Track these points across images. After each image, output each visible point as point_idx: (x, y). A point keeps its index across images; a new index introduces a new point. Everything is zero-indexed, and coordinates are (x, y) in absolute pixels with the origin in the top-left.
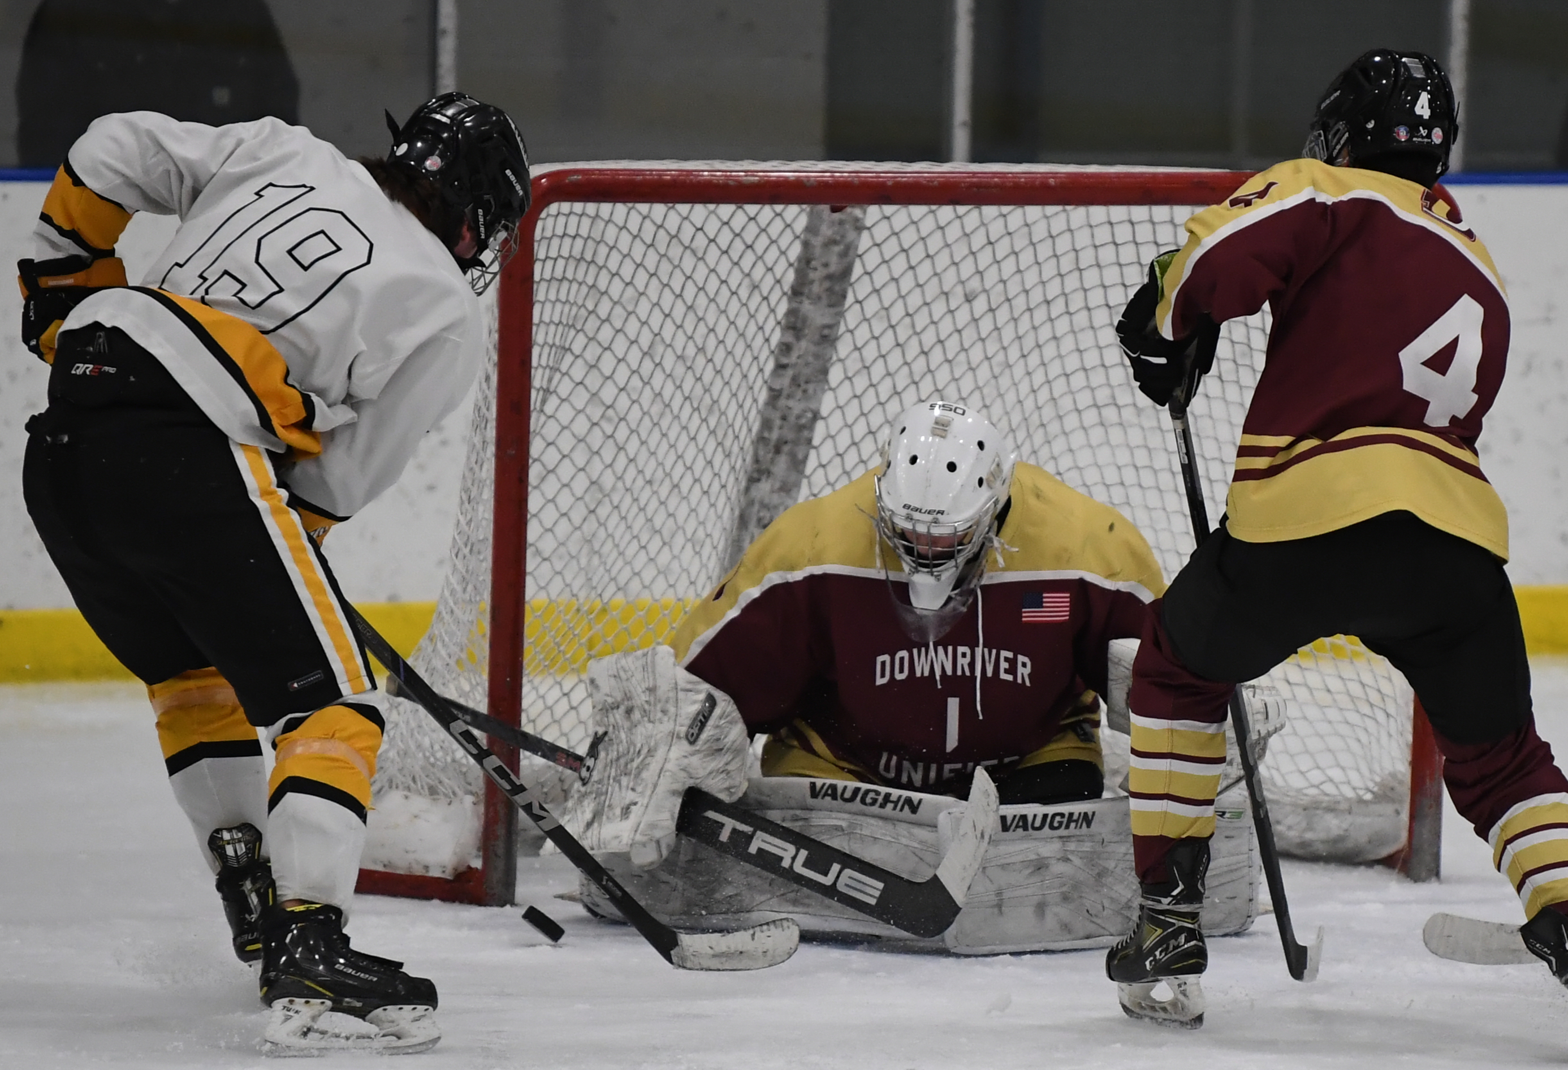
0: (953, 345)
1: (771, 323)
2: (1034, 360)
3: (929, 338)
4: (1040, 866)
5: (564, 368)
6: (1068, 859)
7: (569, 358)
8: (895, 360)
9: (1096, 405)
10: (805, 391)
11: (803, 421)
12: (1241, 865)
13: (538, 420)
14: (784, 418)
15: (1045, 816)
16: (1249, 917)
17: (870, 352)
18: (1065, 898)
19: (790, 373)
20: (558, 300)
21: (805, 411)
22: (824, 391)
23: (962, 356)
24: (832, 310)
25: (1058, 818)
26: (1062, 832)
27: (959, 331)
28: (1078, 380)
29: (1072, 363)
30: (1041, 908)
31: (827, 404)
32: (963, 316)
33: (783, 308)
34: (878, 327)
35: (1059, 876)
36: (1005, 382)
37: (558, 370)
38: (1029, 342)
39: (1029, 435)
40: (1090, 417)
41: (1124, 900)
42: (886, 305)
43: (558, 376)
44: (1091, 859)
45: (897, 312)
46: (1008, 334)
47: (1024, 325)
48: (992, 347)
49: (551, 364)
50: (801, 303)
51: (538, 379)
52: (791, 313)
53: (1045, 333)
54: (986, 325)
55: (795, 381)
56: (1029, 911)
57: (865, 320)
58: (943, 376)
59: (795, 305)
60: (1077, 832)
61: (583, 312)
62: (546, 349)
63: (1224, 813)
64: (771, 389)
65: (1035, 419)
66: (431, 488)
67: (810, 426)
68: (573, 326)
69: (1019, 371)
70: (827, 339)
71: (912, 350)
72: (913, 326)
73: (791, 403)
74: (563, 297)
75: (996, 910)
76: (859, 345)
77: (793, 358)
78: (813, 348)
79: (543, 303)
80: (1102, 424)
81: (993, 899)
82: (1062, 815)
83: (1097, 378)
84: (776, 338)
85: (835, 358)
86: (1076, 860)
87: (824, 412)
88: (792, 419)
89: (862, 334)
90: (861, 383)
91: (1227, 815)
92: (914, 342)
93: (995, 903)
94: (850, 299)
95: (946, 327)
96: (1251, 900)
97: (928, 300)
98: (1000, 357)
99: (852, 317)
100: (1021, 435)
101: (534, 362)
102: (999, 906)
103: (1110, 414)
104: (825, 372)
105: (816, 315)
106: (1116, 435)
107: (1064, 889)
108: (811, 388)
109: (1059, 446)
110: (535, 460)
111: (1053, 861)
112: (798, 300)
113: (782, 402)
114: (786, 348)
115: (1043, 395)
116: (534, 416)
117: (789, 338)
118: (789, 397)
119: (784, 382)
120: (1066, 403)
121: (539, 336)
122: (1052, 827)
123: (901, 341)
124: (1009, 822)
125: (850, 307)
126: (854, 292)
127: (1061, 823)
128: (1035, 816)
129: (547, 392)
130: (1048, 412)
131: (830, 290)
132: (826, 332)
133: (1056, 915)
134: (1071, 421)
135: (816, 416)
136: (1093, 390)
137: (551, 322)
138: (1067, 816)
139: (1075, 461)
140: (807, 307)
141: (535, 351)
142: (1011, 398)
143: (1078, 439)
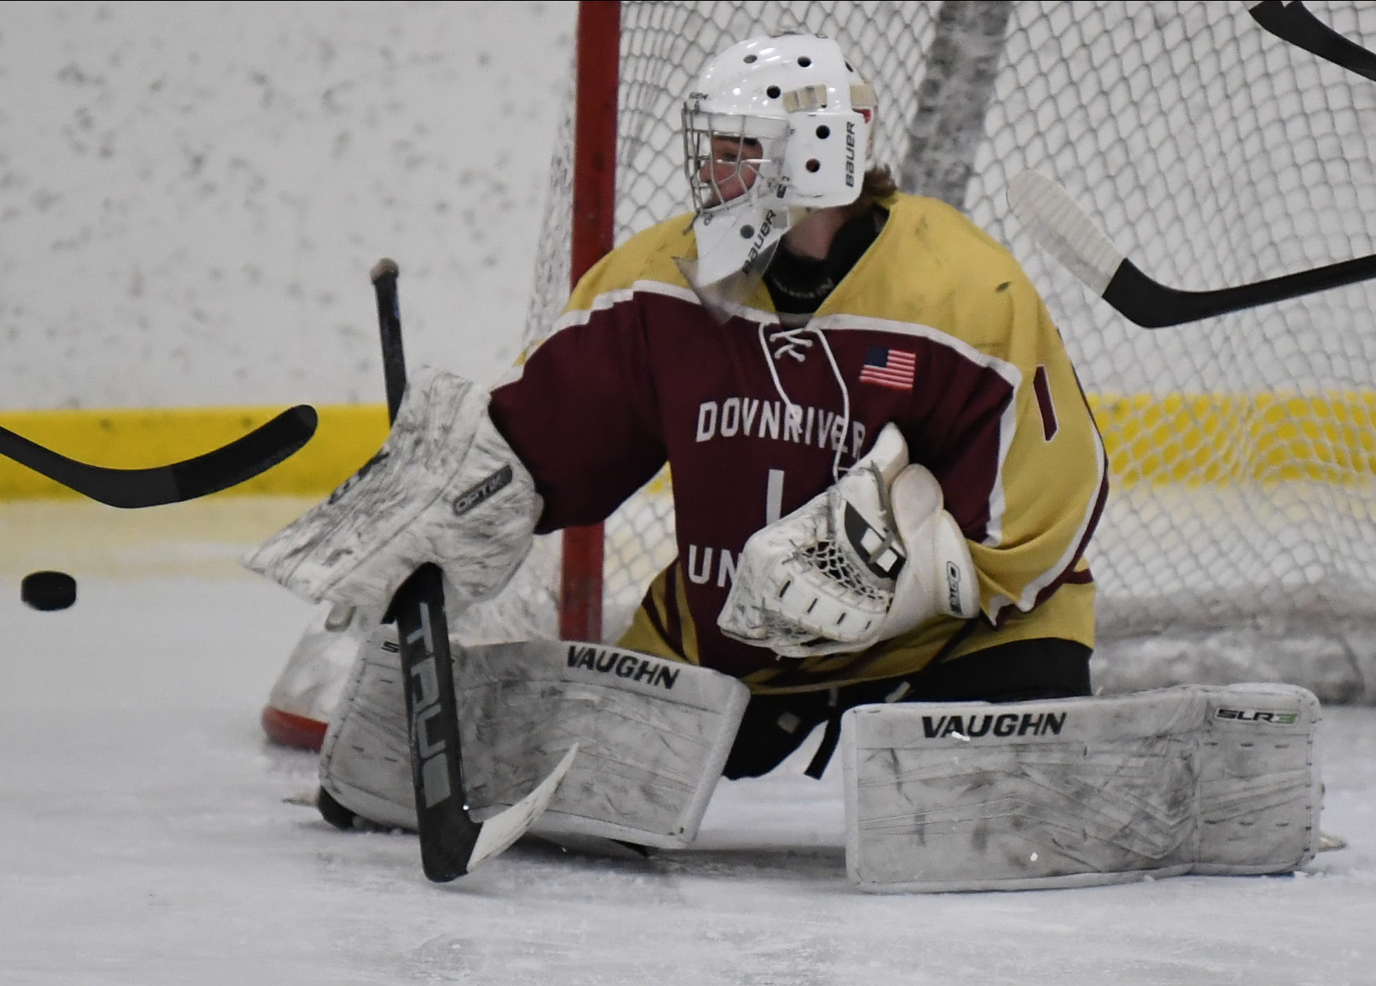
0: (1139, 82)
1: (914, 57)
2: (1240, 102)
3: (1109, 75)
4: (980, 782)
5: (658, 112)
6: (1024, 774)
7: (664, 101)
8: (1067, 103)
9: (1319, 160)
10: (955, 141)
11: (953, 178)
12: (1296, 783)
13: (624, 177)
14: (929, 174)
15: (988, 719)
16: (1307, 850)
17: (1036, 94)
18: (1017, 824)
19: (937, 117)
20: (650, 28)
21: (955, 164)
22: (979, 140)
23: (1151, 99)
24: (991, 39)
25: (1007, 722)
26: (1014, 738)
27: (1147, 66)
28: (1296, 128)
29: (1289, 106)
30: (980, 837)
31: (982, 157)
32: (1151, 48)
33: (928, 39)
34: (1047, 62)
35: (1012, 795)
36: (1204, 129)
37: (650, 115)
38: (1234, 80)
39: (1234, 195)
40: (1312, 173)
41: (1117, 827)
42: (1057, 34)
43: (650, 124)
44: (1062, 774)
45: (1070, 44)
46: (1208, 70)
47: (1228, 58)
48: (1188, 86)
49: (641, 106)
50: (950, 30)
51: (626, 125)
52: (940, 43)
53: (1254, 69)
54: (1180, 59)
55: (943, 129)
56: (963, 841)
57: (1031, 51)
58: (1127, 122)
59: (943, 33)
60: (1038, 739)
61: (682, 44)
62: (635, 89)
63: (1271, 716)
64: (913, 138)
65: (1241, 176)
66: (490, 262)
67: (961, 184)
68: (668, 60)
69: (1221, 115)
70: (983, 75)
71: (1089, 90)
72: (1090, 59)
73: (938, 155)
74: (656, 24)
75: (916, 837)
76: (1023, 83)
77: (940, 100)
78: (965, 87)
79: (633, 31)
80: (1326, 183)
81: (910, 821)
82: (1014, 717)
83: (1320, 125)
84: (920, 75)
85: (992, 100)
86: (1036, 776)
87: (979, 167)
88: (939, 176)
89: (1027, 70)
90: (1025, 131)
91: (1276, 718)
92: (1091, 79)
93: (914, 828)
94: (1011, 26)
95: (1130, 61)
96: (1308, 828)
97: (1109, 27)
98: (1198, 98)
99: (1014, 49)
100: (1224, 196)
101: (621, 104)
102: (920, 832)
103: (1336, 171)
104: (978, 117)
105: (971, 45)
106: (1343, 197)
107: (1017, 812)
108: (963, 136)
109: (1272, 209)
110: (623, 228)
111: (999, 777)
112: (948, 26)
113: (928, 155)
114: (931, 87)
115: (1252, 147)
116: (619, 172)
117: (937, 74)
118: (936, 148)
119: (930, 129)
120: (1281, 157)
121: (627, 72)
122: (998, 732)
123: (1075, 77)
124: (935, 726)
125: (1012, 35)
126: (1018, 19)
127: (1011, 729)
128: (973, 718)
129: (636, 141)
130: (1258, 168)
131: (987, 15)
132: (982, 66)
133: (1002, 846)
134: (1288, 180)
135: (969, 172)
136: (1315, 140)
137: (642, 55)
138: (1021, 719)
139: (1293, 228)
140: (958, 36)
141: (622, 91)
142: (1211, 149)
143: (1296, 202)
